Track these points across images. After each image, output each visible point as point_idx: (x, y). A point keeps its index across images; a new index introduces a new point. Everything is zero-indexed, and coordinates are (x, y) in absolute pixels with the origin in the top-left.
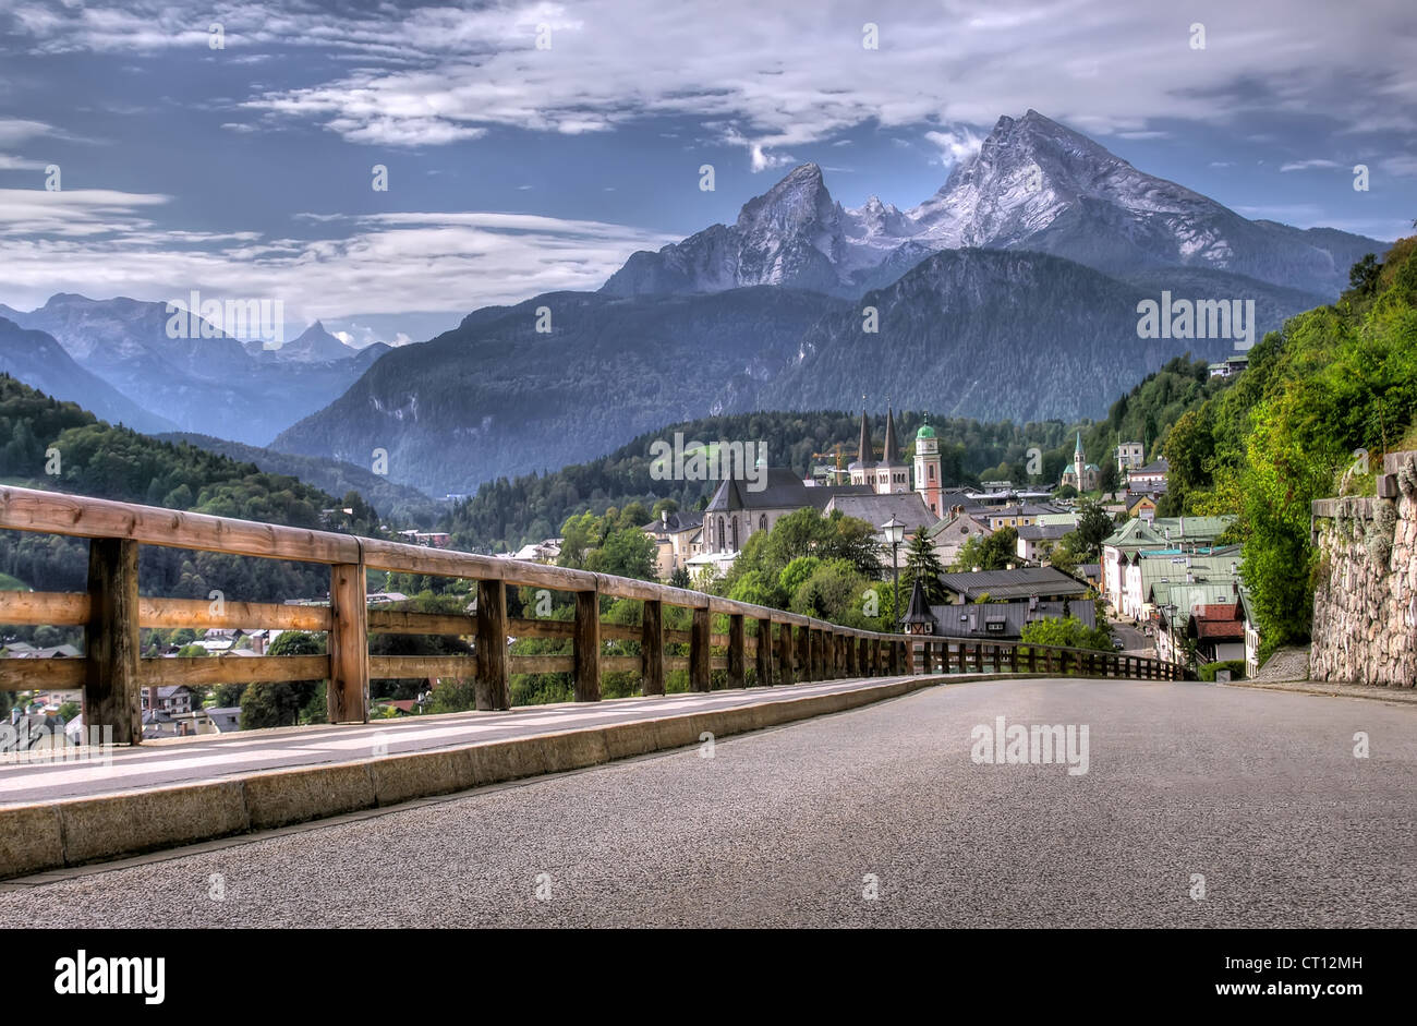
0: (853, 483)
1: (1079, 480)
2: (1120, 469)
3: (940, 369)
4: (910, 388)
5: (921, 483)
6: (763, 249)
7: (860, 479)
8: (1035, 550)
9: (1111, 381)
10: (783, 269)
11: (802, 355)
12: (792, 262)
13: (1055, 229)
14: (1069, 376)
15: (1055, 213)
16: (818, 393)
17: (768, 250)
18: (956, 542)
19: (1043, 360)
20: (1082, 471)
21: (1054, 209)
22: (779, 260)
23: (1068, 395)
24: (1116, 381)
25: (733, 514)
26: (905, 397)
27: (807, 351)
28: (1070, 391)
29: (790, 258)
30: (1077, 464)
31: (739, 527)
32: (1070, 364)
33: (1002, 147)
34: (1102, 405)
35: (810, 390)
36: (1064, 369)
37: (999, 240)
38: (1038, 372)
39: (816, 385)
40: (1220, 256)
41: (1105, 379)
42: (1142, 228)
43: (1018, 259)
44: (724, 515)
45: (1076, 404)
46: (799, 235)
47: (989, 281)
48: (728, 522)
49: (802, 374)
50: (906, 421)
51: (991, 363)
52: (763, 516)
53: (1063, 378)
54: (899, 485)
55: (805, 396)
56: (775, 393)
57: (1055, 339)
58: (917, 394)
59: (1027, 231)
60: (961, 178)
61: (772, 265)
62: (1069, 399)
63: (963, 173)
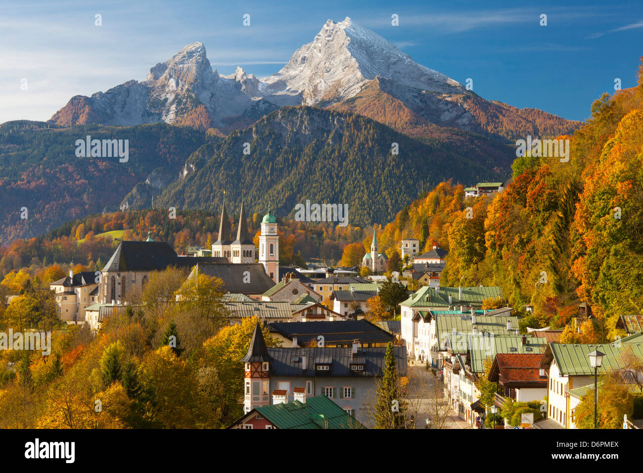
0: (213, 255)
1: (373, 264)
2: (403, 256)
3: (279, 187)
4: (259, 199)
5: (263, 258)
6: (162, 99)
7: (218, 253)
8: (347, 309)
9: (393, 201)
10: (177, 113)
11: (185, 172)
12: (182, 109)
13: (361, 97)
14: (365, 197)
15: (361, 87)
16: (195, 200)
17: (166, 100)
18: (289, 300)
19: (350, 184)
20: (377, 258)
21: (361, 84)
22: (173, 107)
23: (365, 209)
24: (397, 201)
25: (122, 274)
26: (255, 205)
27: (189, 169)
28: (366, 206)
29: (182, 106)
30: (373, 253)
31: (127, 284)
32: (367, 189)
33: (328, 41)
34: (387, 217)
35: (190, 196)
36: (363, 191)
37: (324, 103)
38: (345, 192)
39: (194, 195)
40: (467, 123)
41: (390, 201)
42: (418, 101)
43: (336, 116)
44: (115, 274)
45: (370, 216)
46: (188, 90)
47: (316, 129)
48: (118, 279)
49: (185, 186)
50: (254, 221)
51: (314, 185)
52: (145, 277)
53: (362, 198)
54: (248, 258)
55: (187, 201)
56: (165, 199)
57: (358, 171)
58: (263, 204)
59: (342, 97)
60: (299, 59)
61: (168, 111)
62: (366, 212)
63: (301, 56)
